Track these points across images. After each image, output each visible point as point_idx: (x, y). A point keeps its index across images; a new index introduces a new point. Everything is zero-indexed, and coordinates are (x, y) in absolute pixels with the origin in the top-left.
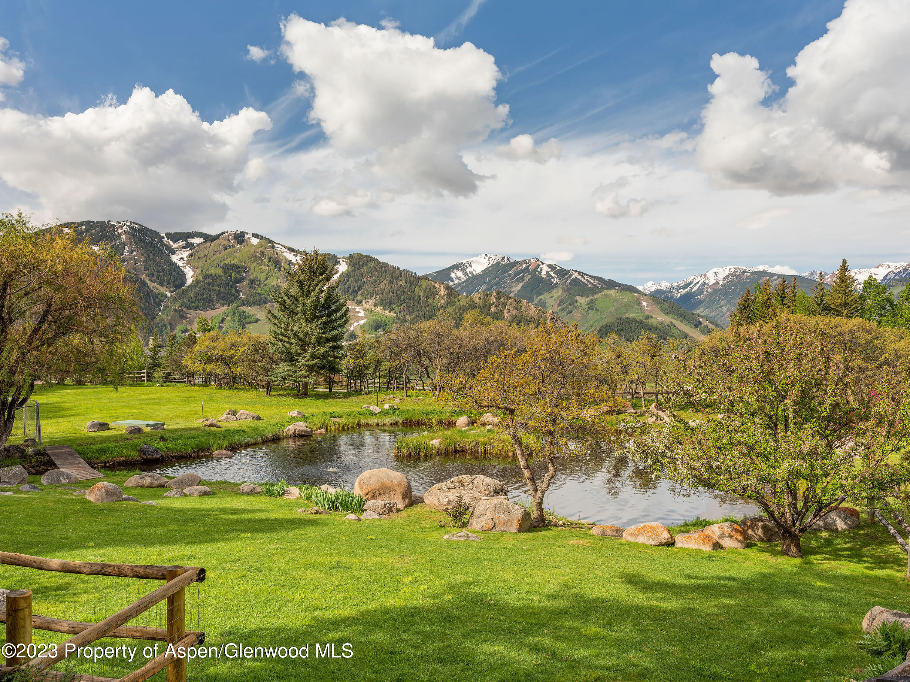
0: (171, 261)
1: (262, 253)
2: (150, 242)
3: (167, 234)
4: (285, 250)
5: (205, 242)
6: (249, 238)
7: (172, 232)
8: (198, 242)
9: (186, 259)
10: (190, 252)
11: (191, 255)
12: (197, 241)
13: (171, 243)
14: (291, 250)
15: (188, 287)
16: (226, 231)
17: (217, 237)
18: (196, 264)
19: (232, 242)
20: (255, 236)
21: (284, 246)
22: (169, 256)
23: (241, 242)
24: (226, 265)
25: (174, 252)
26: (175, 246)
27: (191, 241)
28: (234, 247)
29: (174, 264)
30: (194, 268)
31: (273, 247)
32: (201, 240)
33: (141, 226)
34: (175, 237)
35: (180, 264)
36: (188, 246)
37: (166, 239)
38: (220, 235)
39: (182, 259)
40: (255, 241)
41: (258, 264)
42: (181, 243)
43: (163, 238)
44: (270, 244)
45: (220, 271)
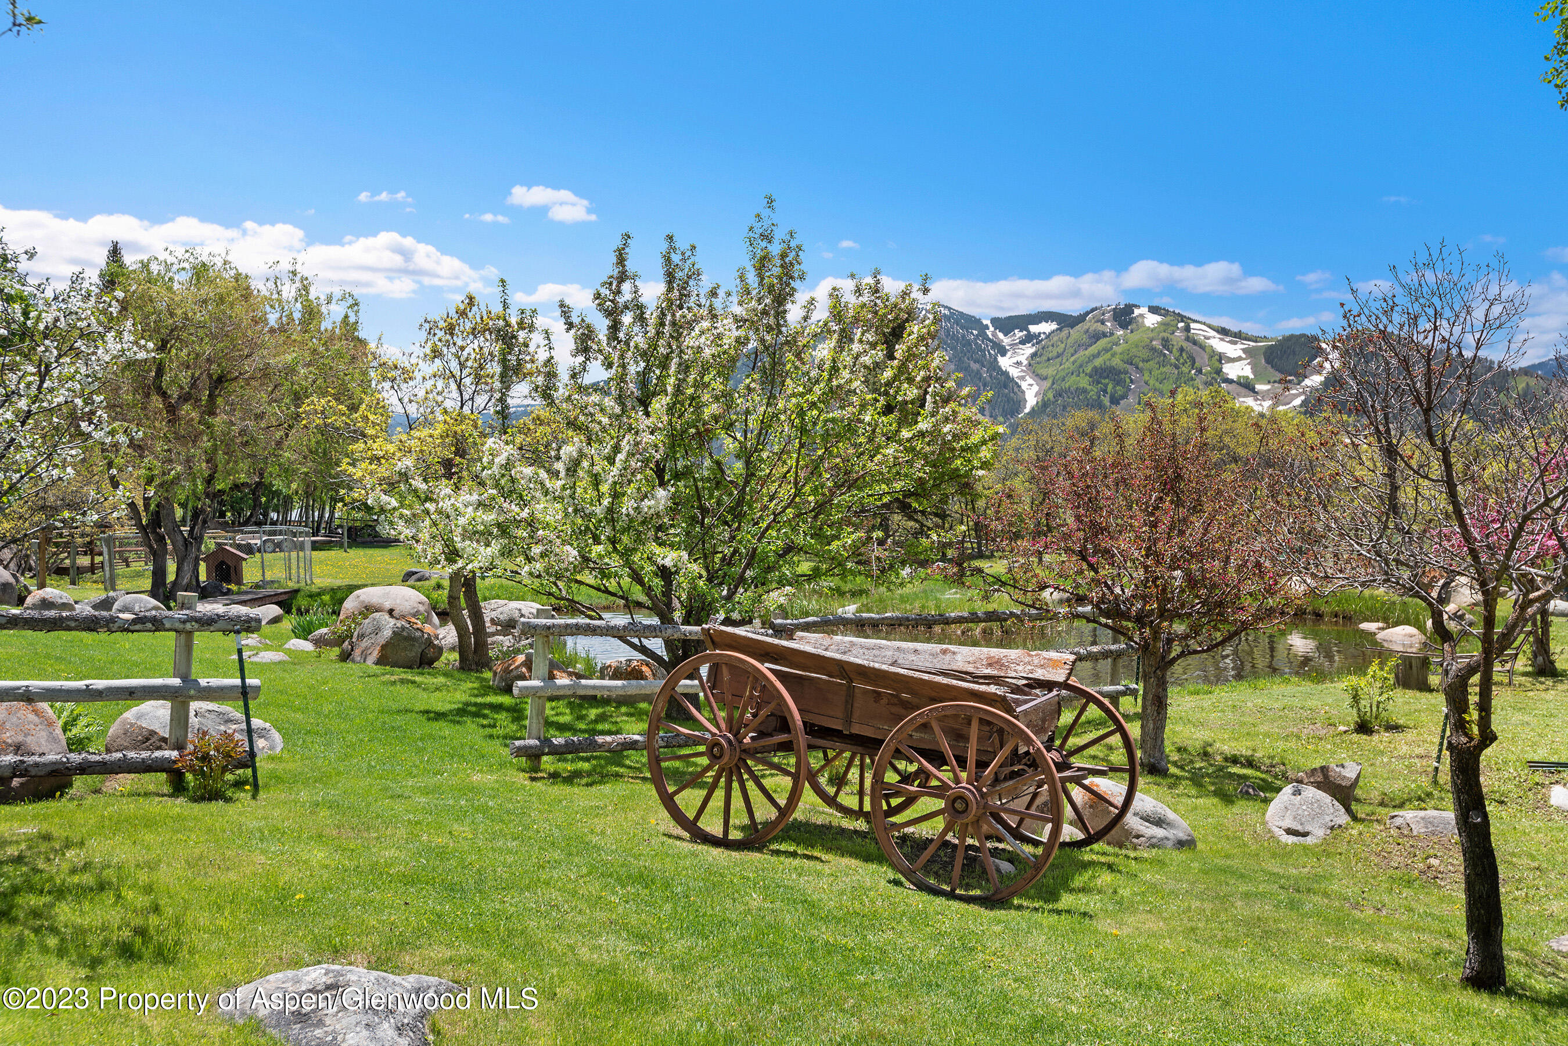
0: (1000, 368)
1: (1166, 343)
2: (963, 336)
3: (995, 321)
4: (1212, 333)
5: (1060, 329)
6: (1142, 316)
7: (1003, 315)
8: (1048, 331)
9: (1025, 362)
10: (1033, 349)
11: (1034, 355)
12: (1045, 328)
13: (1001, 335)
14: (1223, 332)
15: (1028, 414)
16: (1098, 305)
17: (1081, 318)
18: (1044, 372)
19: (1109, 324)
20: (1154, 310)
21: (1209, 326)
22: (996, 359)
23: (1124, 325)
24: (1095, 369)
25: (1004, 352)
26: (1006, 341)
27: (1034, 329)
28: (1112, 334)
29: (1006, 374)
30: (1040, 378)
31: (1187, 329)
32: (1054, 326)
33: (950, 309)
34: (1006, 325)
35: (1014, 372)
36: (1029, 338)
37: (992, 329)
38: (1087, 313)
39: (1019, 363)
40: (1152, 320)
41: (1159, 363)
42: (1019, 334)
43: (987, 327)
44: (1181, 325)
45: (1084, 382)
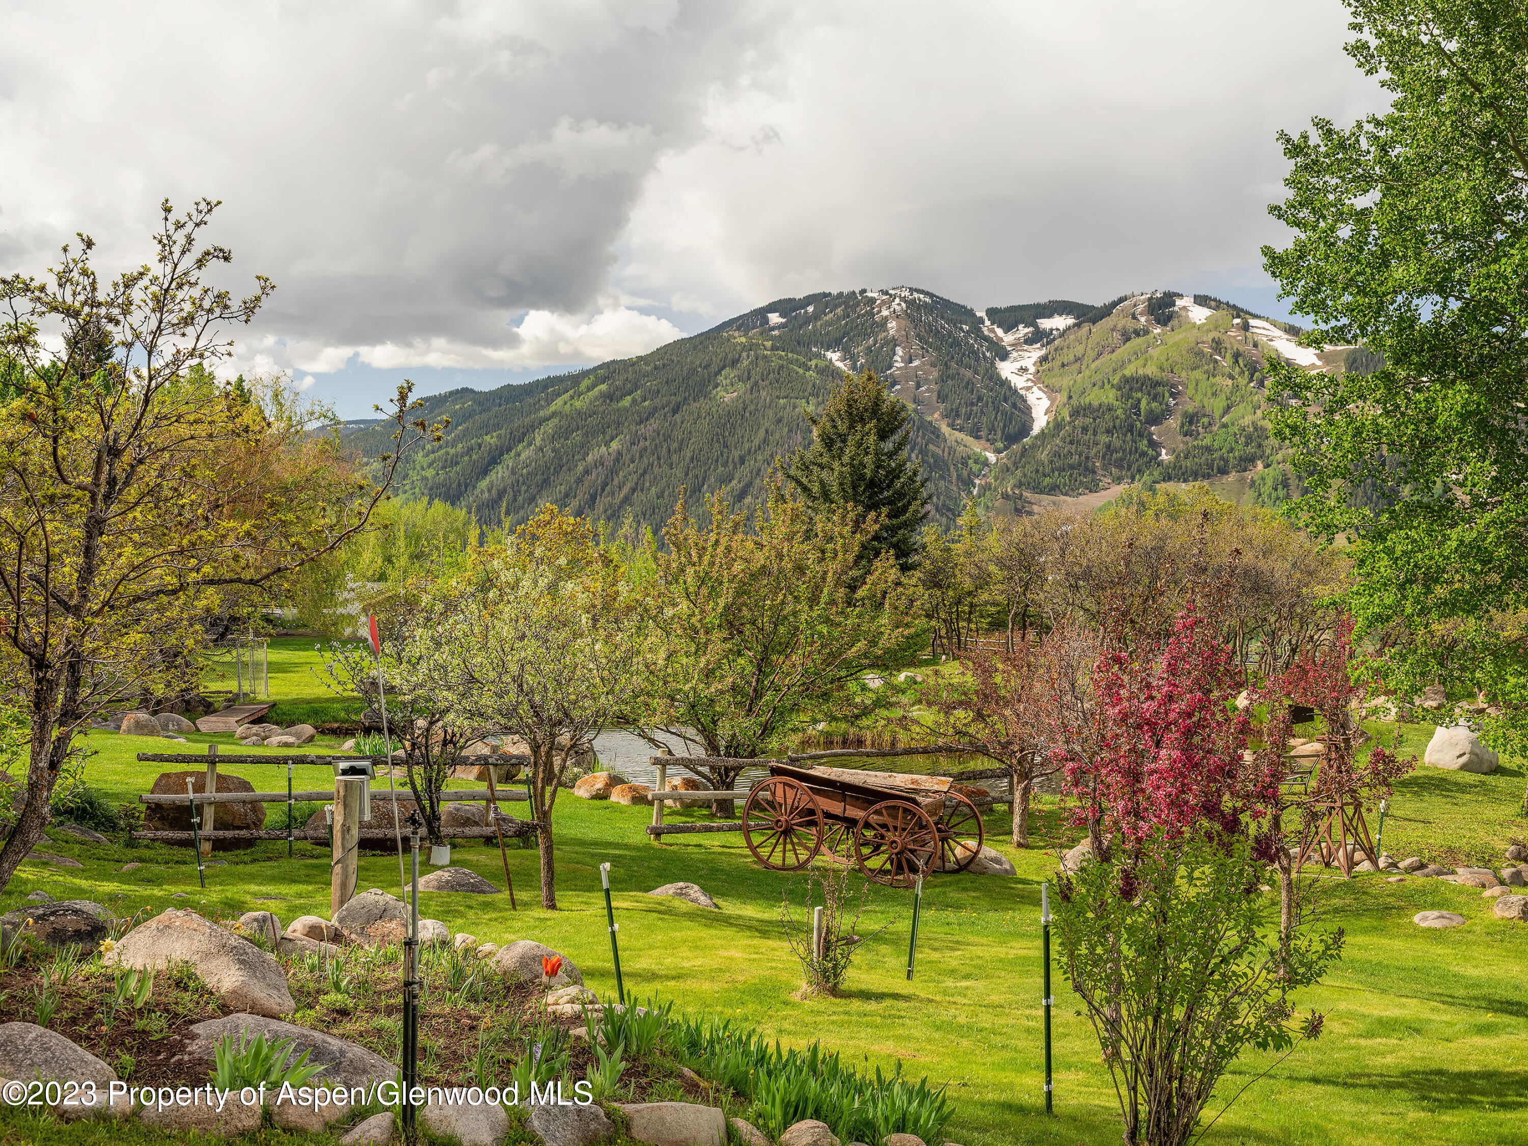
0: (998, 375)
1: (1217, 345)
2: (950, 333)
3: (991, 312)
4: (1278, 333)
5: (1078, 325)
6: (1185, 308)
7: (1002, 304)
8: (1062, 327)
9: (1032, 369)
10: (1043, 352)
11: (1044, 359)
12: (1060, 322)
13: (1000, 332)
15: (1036, 437)
16: (1129, 293)
17: (1107, 311)
18: (1056, 382)
19: (1143, 319)
20: (1202, 300)
21: (1274, 324)
22: (993, 364)
23: (1164, 320)
24: (1126, 380)
25: (1004, 356)
26: (1008, 339)
27: (1046, 324)
28: (1146, 332)
29: (1005, 383)
30: (1050, 390)
31: (1246, 327)
32: (1070, 321)
33: (931, 295)
34: (1009, 318)
35: (1019, 382)
36: (1038, 337)
37: (988, 323)
38: (1114, 304)
39: (1024, 370)
40: (1199, 315)
41: (1207, 372)
42: (1023, 331)
43: (982, 321)
44: (1237, 321)
45: (1110, 396)
